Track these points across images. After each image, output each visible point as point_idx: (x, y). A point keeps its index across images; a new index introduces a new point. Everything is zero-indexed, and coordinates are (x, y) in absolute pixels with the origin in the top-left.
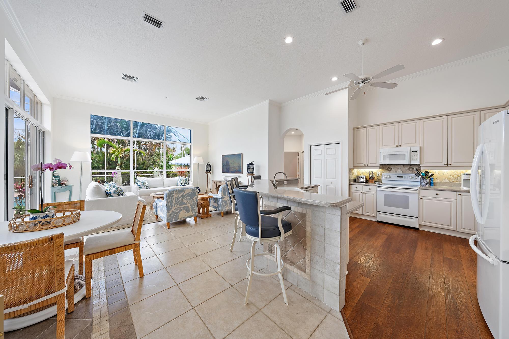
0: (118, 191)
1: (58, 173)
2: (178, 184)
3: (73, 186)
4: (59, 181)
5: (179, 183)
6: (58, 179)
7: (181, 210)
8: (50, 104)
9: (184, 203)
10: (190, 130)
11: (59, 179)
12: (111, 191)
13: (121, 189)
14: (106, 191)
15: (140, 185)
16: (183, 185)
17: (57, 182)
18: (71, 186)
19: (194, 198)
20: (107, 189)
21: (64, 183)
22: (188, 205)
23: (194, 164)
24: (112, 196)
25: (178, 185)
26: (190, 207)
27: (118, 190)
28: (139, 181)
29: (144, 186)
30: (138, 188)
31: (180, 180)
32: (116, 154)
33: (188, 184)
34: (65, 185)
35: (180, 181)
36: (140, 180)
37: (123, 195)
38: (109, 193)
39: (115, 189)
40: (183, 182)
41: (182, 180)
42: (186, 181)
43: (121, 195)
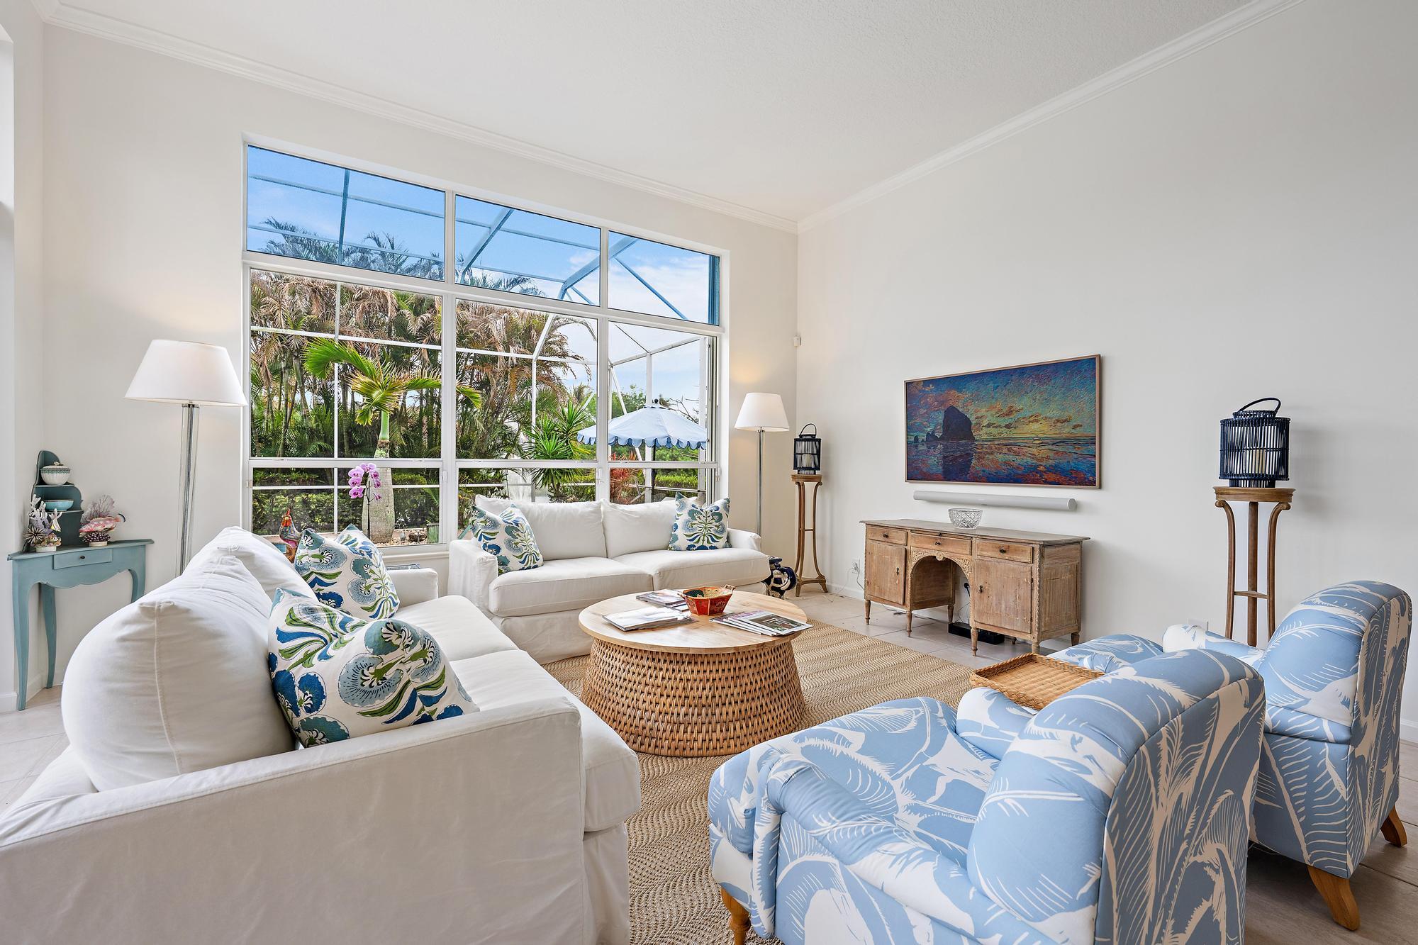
0: (389, 675)
1: (67, 470)
2: (676, 538)
3: (150, 548)
4: (72, 520)
5: (680, 532)
6: (67, 504)
10: (714, 261)
11: (76, 506)
12: (318, 667)
13: (418, 648)
14: (271, 661)
15: (498, 549)
16: (705, 544)
17: (56, 526)
18: (142, 544)
20: (283, 636)
21: (99, 528)
24: (335, 734)
25: (676, 543)
27: (388, 658)
28: (495, 524)
31: (685, 516)
33: (729, 544)
34: (106, 538)
35: (688, 521)
36: (499, 518)
38: (299, 694)
39: (355, 646)
40: (705, 528)
41: (699, 517)
42: (718, 524)
43: (419, 705)
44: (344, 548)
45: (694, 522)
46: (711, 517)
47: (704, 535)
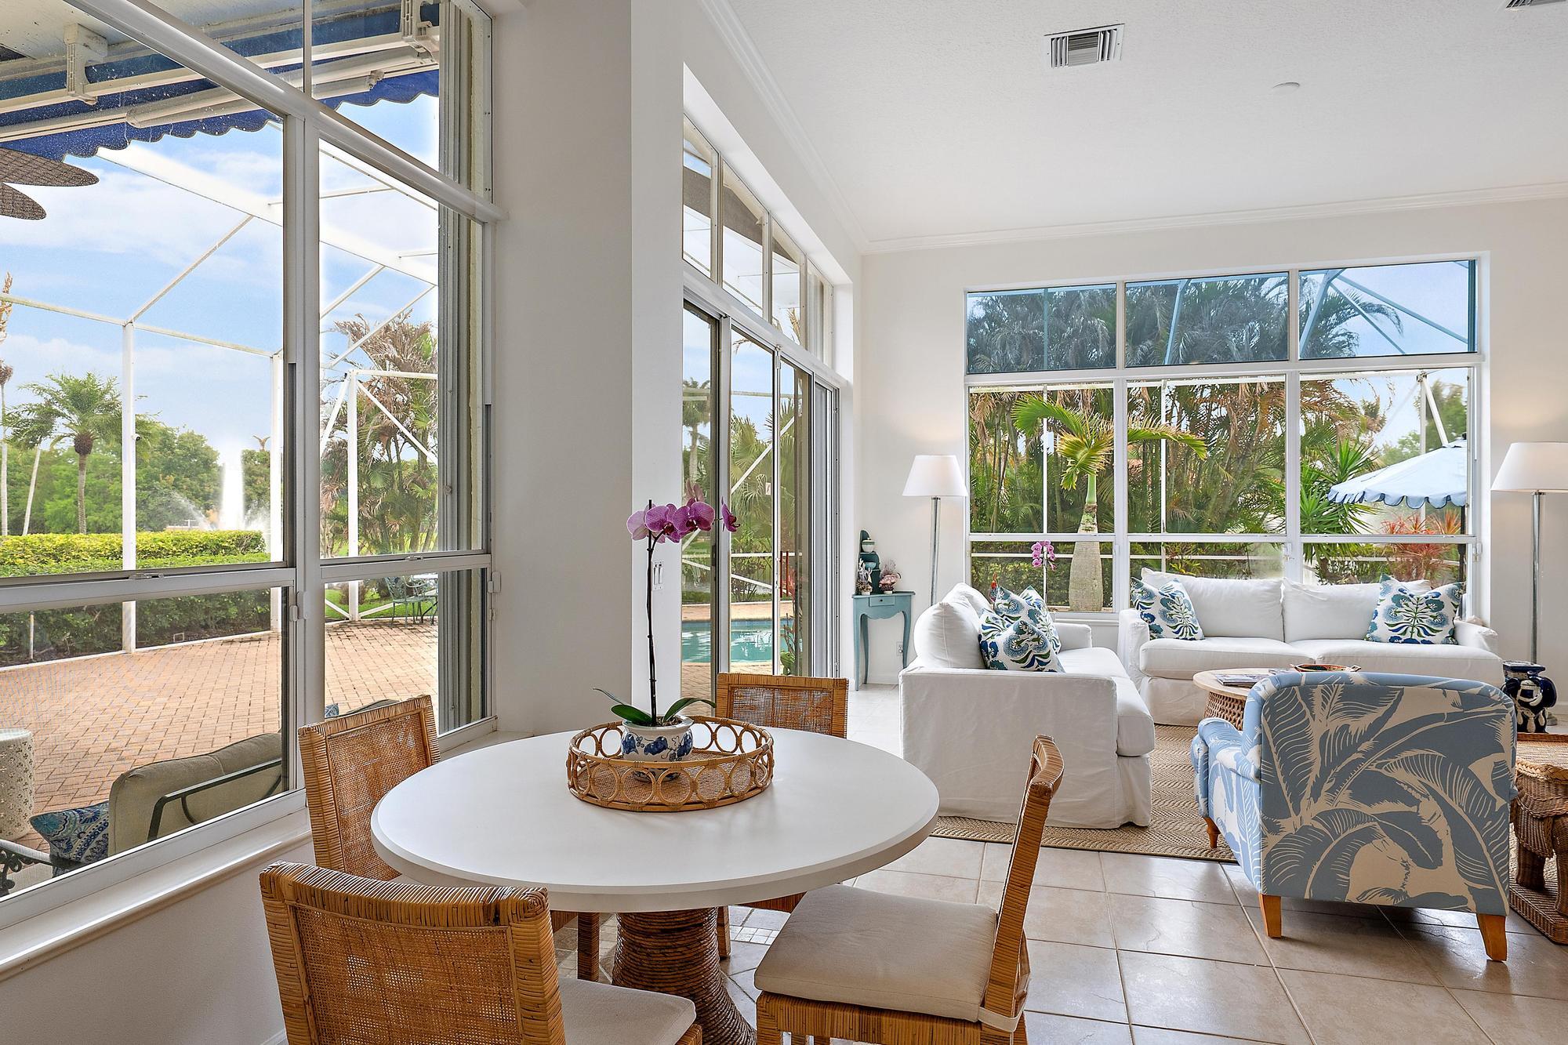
0: (1023, 644)
1: (873, 543)
2: (1374, 627)
3: (913, 596)
4: (876, 574)
5: (1380, 620)
7: (1367, 836)
8: (851, 282)
9: (1394, 791)
11: (877, 567)
12: (996, 639)
13: (1035, 636)
14: (980, 637)
15: (1153, 618)
16: (1415, 636)
17: (870, 580)
18: (909, 595)
19: (1483, 768)
20: (984, 628)
21: (889, 582)
22: (1428, 809)
23: (1498, 498)
24: (1001, 667)
25: (1375, 633)
26: (1442, 829)
27: (1022, 637)
28: (1150, 595)
29: (1174, 621)
30: (1142, 632)
31: (1388, 602)
32: (1078, 456)
33: (1453, 637)
34: (892, 589)
35: (1390, 609)
36: (1155, 590)
37: (1047, 667)
38: (989, 649)
39: (1010, 632)
40: (1415, 618)
41: (1407, 605)
42: (1435, 614)
43: (1036, 663)
44: (1023, 601)
45: (1399, 609)
46: (1425, 605)
47: (1414, 626)
